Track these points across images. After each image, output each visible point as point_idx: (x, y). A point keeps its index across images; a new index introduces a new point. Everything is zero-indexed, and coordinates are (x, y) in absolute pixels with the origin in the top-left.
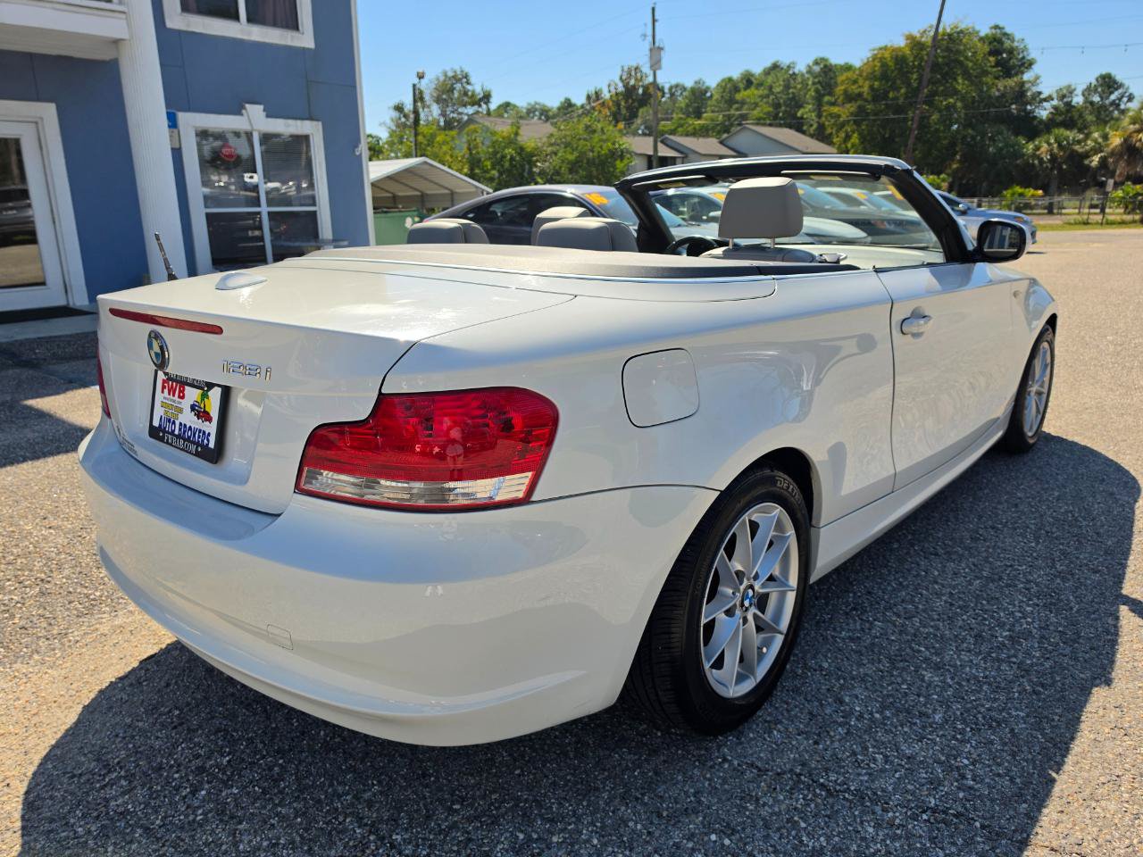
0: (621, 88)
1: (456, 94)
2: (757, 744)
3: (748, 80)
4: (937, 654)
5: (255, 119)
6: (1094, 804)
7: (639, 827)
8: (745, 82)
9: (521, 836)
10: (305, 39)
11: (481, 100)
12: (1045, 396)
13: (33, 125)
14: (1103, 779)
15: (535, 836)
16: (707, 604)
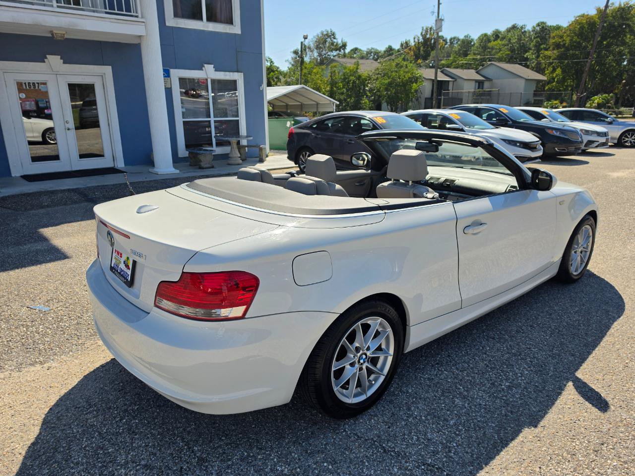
0: (421, 40)
1: (327, 44)
2: (363, 425)
3: (497, 35)
4: (467, 391)
5: (209, 73)
6: (504, 471)
7: (296, 456)
8: (494, 36)
9: (246, 454)
10: (236, 29)
11: (341, 47)
13: (101, 77)
14: (515, 460)
15: (251, 455)
16: (336, 362)
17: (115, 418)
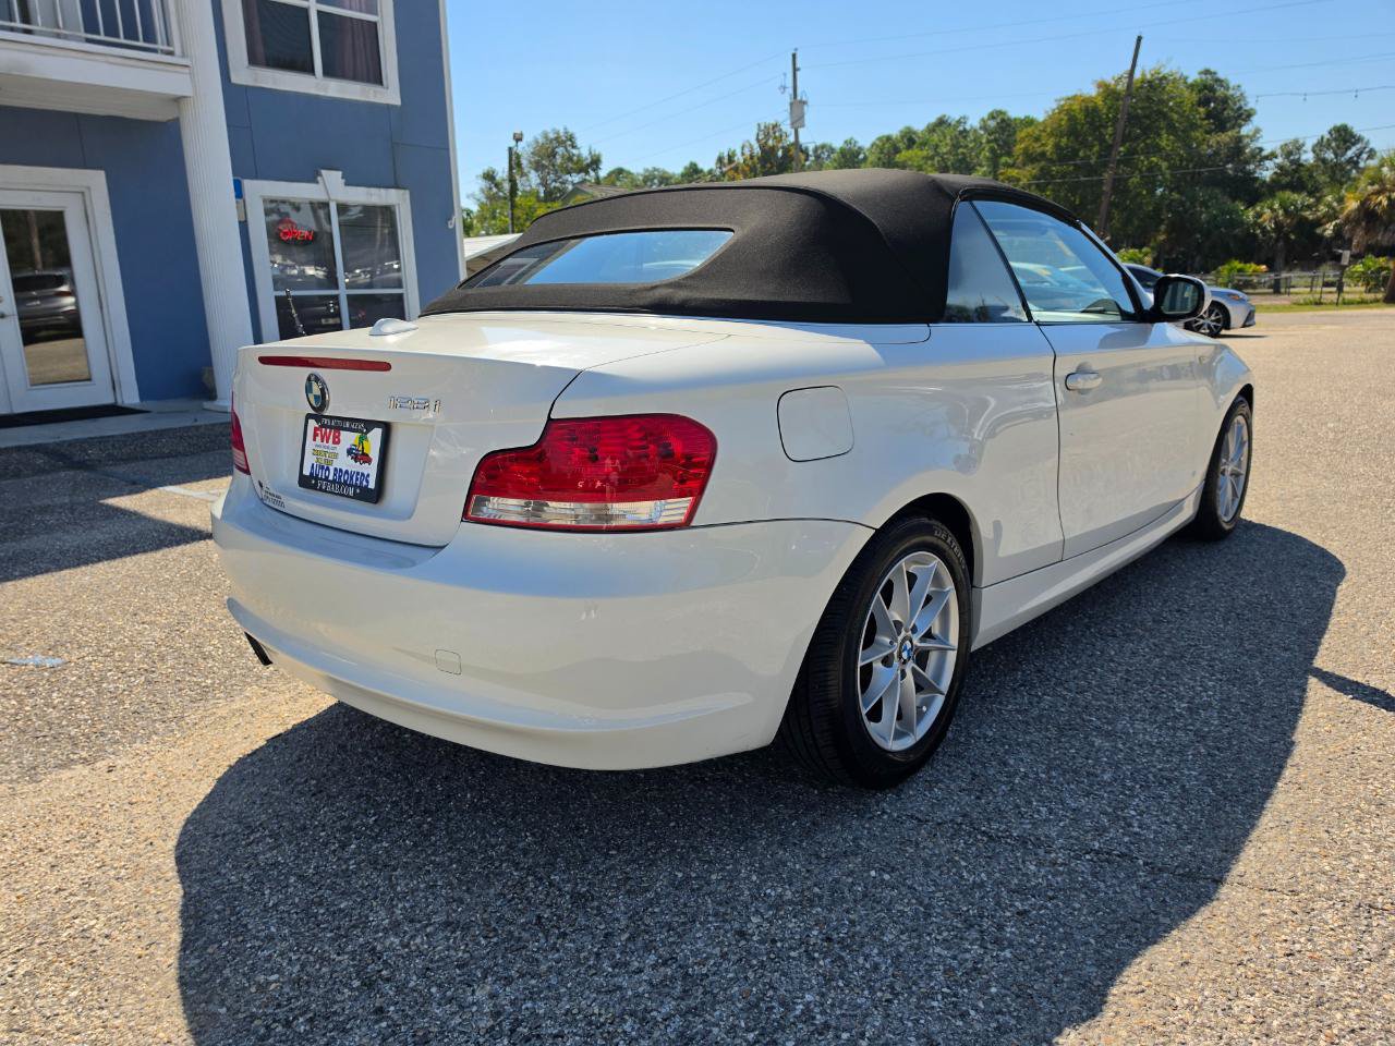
0: (757, 150)
1: (559, 160)
2: (918, 797)
3: (910, 139)
4: (1108, 723)
5: (333, 187)
6: (1259, 845)
7: (797, 866)
8: (905, 140)
9: (680, 875)
10: (389, 94)
11: (588, 166)
12: (1242, 478)
13: (80, 195)
14: (1271, 825)
15: (694, 875)
16: (863, 649)
17: (326, 844)
